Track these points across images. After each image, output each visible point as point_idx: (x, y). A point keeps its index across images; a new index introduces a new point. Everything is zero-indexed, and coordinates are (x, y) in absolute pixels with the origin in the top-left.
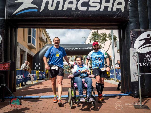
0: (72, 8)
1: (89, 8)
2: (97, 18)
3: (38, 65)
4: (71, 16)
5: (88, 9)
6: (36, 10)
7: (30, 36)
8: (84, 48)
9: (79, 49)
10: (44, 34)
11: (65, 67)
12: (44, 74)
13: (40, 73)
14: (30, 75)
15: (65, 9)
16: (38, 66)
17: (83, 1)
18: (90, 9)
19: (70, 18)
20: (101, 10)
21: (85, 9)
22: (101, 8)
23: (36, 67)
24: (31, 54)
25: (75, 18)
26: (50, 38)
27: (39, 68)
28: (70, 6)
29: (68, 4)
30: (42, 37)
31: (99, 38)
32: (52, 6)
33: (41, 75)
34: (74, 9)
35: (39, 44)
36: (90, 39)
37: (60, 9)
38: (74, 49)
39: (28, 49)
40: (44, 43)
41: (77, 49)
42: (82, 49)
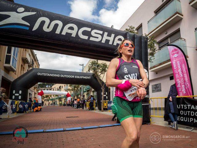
0: (71, 34)
1: (91, 37)
3: (19, 93)
4: (70, 42)
5: (89, 38)
6: (28, 28)
7: (10, 55)
8: (82, 77)
9: (75, 77)
10: (29, 54)
11: (56, 97)
12: (27, 105)
13: (21, 103)
14: (6, 106)
15: (64, 33)
16: (18, 95)
17: (85, 30)
18: (91, 39)
19: (69, 44)
20: (102, 42)
21: (86, 38)
22: (103, 40)
23: (15, 96)
24: (9, 79)
25: (74, 45)
26: (38, 60)
27: (20, 97)
28: (70, 31)
29: (68, 29)
30: (26, 58)
31: (99, 67)
32: (48, 27)
33: (22, 107)
34: (74, 35)
35: (22, 66)
36: (89, 67)
37: (58, 31)
38: (68, 76)
39: (4, 72)
40: (28, 66)
41: (73, 77)
42: (78, 77)
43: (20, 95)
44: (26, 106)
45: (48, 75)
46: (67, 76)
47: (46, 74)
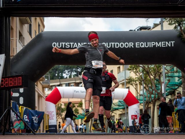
2: (149, 5)
3: (19, 92)
8: (151, 44)
9: (134, 45)
12: (36, 117)
16: (17, 95)
19: (104, 5)
25: (112, 5)
27: (21, 101)
38: (120, 45)
41: (131, 45)
42: (143, 45)
43: (21, 95)
44: (34, 118)
45: (73, 45)
46: (117, 45)
47: (70, 45)
